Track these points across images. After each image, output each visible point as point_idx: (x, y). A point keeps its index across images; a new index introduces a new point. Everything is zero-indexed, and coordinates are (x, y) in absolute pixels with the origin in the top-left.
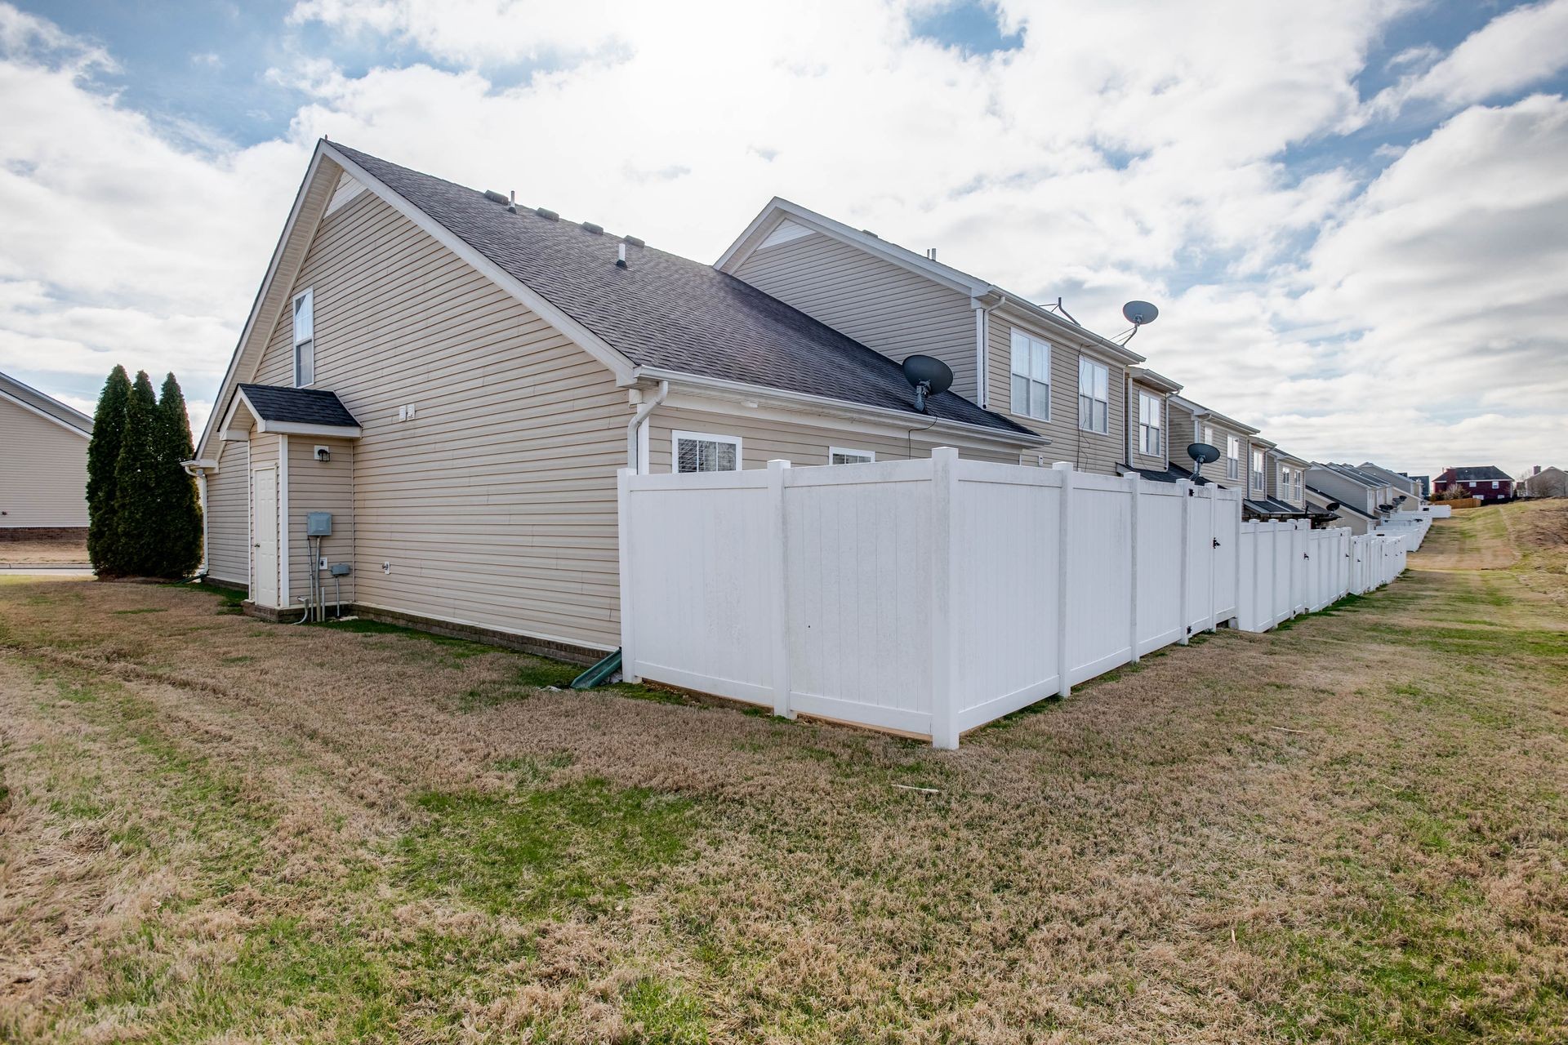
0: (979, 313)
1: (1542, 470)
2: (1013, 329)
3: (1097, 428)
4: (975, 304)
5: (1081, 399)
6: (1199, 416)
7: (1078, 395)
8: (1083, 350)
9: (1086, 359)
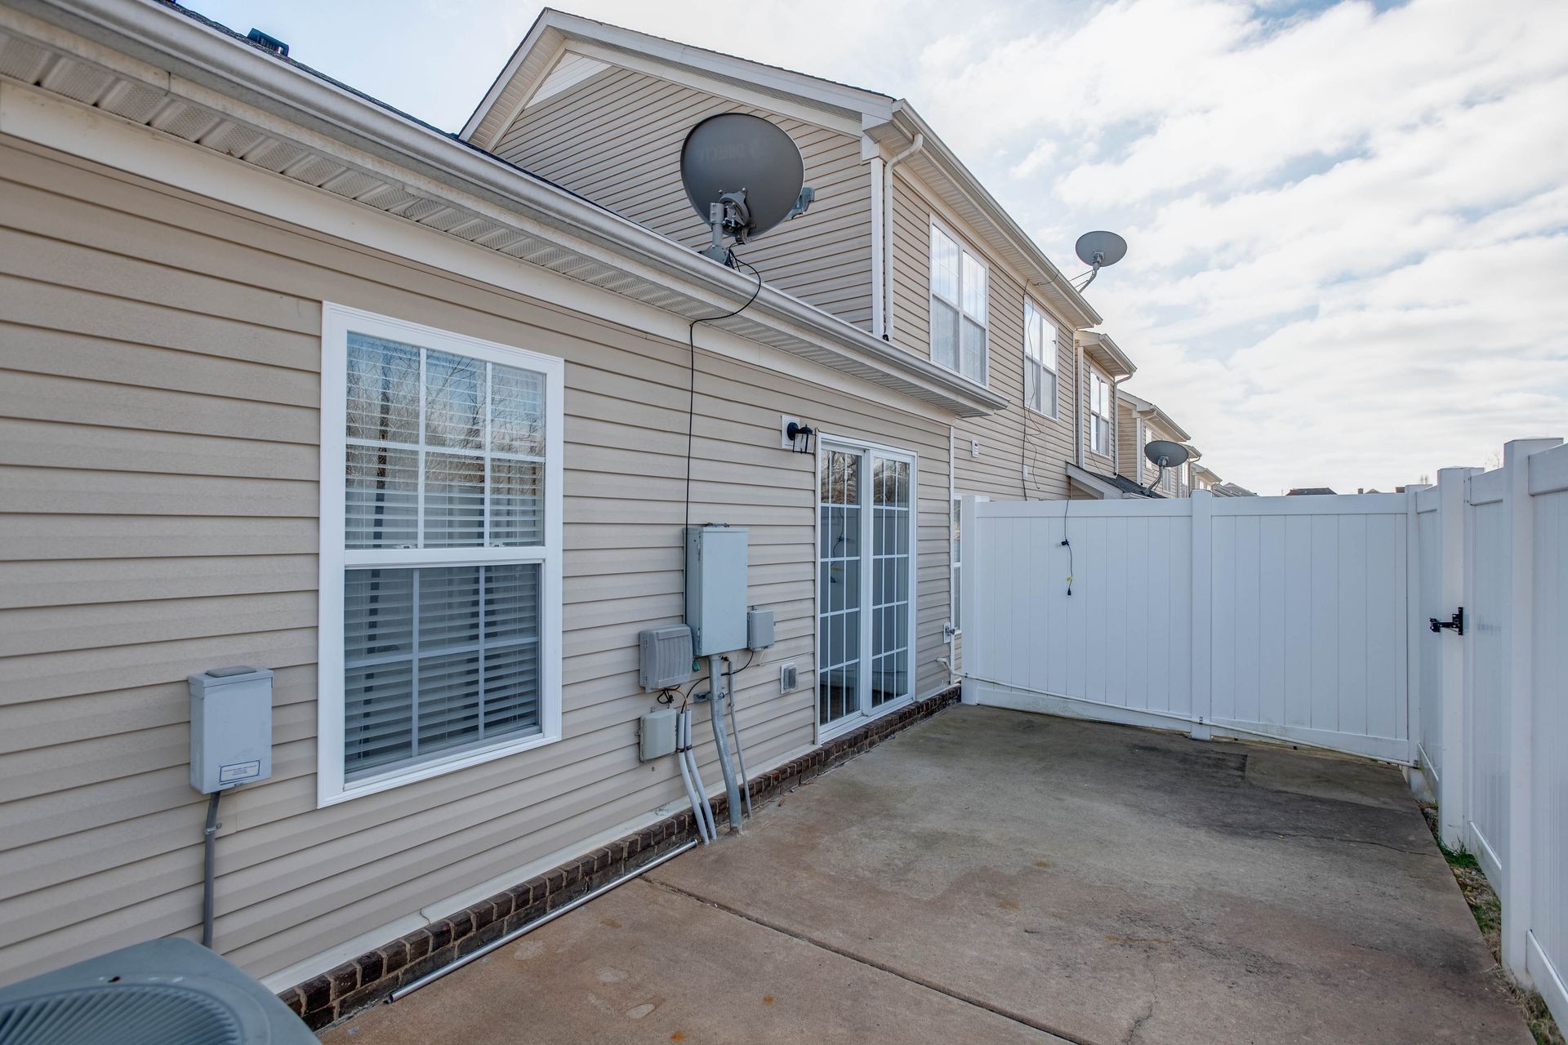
0: (876, 165)
1: (1364, 492)
2: (933, 218)
3: (1046, 409)
4: (869, 149)
5: (1027, 364)
6: (1141, 413)
7: (1024, 357)
8: (1029, 289)
9: (1036, 306)
